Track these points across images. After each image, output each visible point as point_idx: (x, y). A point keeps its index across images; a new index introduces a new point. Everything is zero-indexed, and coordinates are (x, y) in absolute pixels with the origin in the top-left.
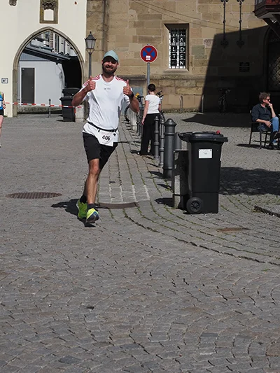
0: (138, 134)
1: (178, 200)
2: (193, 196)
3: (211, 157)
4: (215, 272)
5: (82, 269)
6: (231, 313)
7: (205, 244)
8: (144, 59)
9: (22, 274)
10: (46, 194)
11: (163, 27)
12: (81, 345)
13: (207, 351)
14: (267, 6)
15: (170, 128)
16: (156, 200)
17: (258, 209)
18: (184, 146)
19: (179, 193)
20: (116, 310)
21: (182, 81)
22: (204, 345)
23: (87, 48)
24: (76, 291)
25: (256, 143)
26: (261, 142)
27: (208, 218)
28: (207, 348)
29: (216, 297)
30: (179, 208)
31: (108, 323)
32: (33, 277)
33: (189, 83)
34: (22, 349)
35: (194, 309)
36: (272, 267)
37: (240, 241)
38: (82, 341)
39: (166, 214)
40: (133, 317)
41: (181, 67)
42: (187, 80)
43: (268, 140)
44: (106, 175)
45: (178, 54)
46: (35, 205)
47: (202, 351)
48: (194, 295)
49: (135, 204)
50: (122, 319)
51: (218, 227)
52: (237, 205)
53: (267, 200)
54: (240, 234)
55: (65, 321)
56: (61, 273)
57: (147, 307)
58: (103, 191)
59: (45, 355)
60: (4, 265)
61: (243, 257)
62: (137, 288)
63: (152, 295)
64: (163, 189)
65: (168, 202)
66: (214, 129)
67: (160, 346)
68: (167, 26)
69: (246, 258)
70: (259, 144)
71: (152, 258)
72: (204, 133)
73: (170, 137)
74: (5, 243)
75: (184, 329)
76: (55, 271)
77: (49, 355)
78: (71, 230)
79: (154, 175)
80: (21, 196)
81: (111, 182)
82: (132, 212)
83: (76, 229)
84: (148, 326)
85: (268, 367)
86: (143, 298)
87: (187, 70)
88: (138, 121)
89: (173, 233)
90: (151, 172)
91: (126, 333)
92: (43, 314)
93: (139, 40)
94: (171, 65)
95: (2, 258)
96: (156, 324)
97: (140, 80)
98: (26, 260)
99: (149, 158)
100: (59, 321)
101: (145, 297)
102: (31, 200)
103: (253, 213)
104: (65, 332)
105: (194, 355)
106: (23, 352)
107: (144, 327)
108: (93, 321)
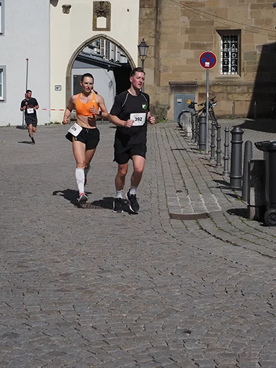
0: (194, 140)
1: (253, 210)
2: (271, 208)
5: (169, 287)
8: (203, 65)
9: (108, 293)
11: (214, 33)
15: (238, 136)
16: (228, 211)
19: (254, 205)
20: (216, 335)
21: (234, 87)
23: (140, 55)
24: (169, 312)
30: (254, 220)
31: (212, 350)
32: (119, 296)
33: (241, 89)
39: (242, 226)
40: (236, 343)
41: (233, 73)
42: (239, 86)
44: (172, 184)
45: (230, 60)
46: (106, 216)
49: (206, 216)
50: (224, 345)
55: (164, 348)
56: (149, 291)
57: (248, 331)
58: (171, 200)
60: (88, 282)
62: (232, 309)
63: (250, 317)
64: (233, 199)
68: (219, 32)
71: (240, 275)
73: (237, 145)
74: (83, 257)
76: (141, 289)
78: (148, 243)
79: (220, 185)
81: (177, 191)
82: (205, 223)
83: (152, 242)
84: (255, 354)
86: (241, 321)
87: (238, 76)
88: (193, 128)
89: (255, 247)
90: (216, 181)
91: (233, 362)
92: (140, 339)
93: (191, 46)
94: (223, 71)
95: (84, 275)
96: (263, 353)
97: (192, 86)
98: (108, 276)
99: (210, 166)
100: (157, 347)
101: (243, 320)
102: (100, 211)
104: (167, 360)
107: (250, 355)
108: (193, 347)
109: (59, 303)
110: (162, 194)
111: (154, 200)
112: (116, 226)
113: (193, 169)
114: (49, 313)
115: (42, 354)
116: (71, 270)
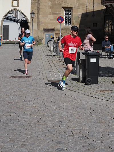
0: (54, 52)
1: (81, 79)
2: (88, 77)
3: (95, 62)
4: (105, 108)
5: (51, 107)
7: (97, 97)
9: (28, 109)
10: (25, 76)
12: (62, 137)
14: (107, 1)
16: (71, 79)
17: (113, 82)
19: (81, 76)
20: (71, 123)
23: (31, 17)
24: (53, 115)
25: (103, 56)
26: (106, 56)
27: (95, 86)
28: (112, 138)
29: (109, 118)
30: (81, 82)
31: (70, 128)
32: (33, 110)
34: (39, 138)
35: (102, 122)
37: (110, 95)
38: (62, 135)
39: (77, 85)
40: (79, 126)
41: (69, 25)
43: (108, 55)
44: (47, 69)
45: (68, 20)
46: (23, 81)
47: (111, 139)
48: (100, 117)
50: (74, 126)
51: (100, 90)
52: (104, 81)
54: (110, 93)
55: (52, 127)
56: (44, 108)
57: (83, 121)
58: (48, 75)
59: (49, 141)
60: (20, 105)
61: (113, 102)
62: (76, 114)
63: (83, 117)
65: (77, 80)
67: (94, 137)
70: (105, 56)
71: (78, 102)
75: (101, 130)
76: (41, 107)
77: (51, 141)
78: (41, 91)
80: (15, 77)
81: (50, 72)
83: (43, 91)
84: (86, 129)
86: (80, 118)
88: (54, 47)
89: (83, 92)
90: (65, 68)
91: (78, 132)
92: (43, 124)
93: (52, 14)
94: (65, 24)
95: (18, 102)
96: (89, 129)
97: (52, 30)
98: (27, 103)
99: (62, 62)
100: (50, 127)
101: (80, 117)
102: (20, 79)
103: (112, 84)
104: (54, 131)
105: (108, 140)
106: (40, 139)
107: (85, 129)
108: (63, 127)
109: (10, 113)
110: (44, 73)
111: (41, 75)
112: (27, 85)
113: (55, 63)
114: (7, 116)
115: (6, 130)
116: (13, 101)
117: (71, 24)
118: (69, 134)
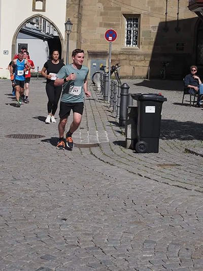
1: (129, 142)
3: (154, 112)
4: (155, 196)
5: (58, 191)
6: (166, 226)
7: (148, 175)
8: (108, 39)
9: (15, 194)
10: (34, 135)
11: (121, 16)
12: (57, 246)
13: (149, 254)
14: (198, 3)
15: (125, 90)
16: (114, 142)
17: (187, 151)
18: (135, 103)
19: (130, 138)
20: (83, 222)
21: (135, 56)
22: (146, 249)
23: (66, 30)
24: (54, 207)
27: (151, 156)
28: (148, 252)
29: (155, 214)
30: (130, 148)
31: (78, 231)
32: (23, 196)
33: (139, 57)
34: (14, 248)
35: (140, 222)
36: (197, 193)
37: (174, 174)
38: (57, 244)
39: (120, 153)
40: (95, 227)
41: (134, 46)
42: (138, 55)
45: (132, 36)
46: (26, 143)
47: (145, 253)
48: (140, 212)
49: (98, 145)
50: (86, 228)
51: (158, 163)
52: (172, 147)
53: (194, 144)
54: (174, 169)
55: (47, 229)
56: (43, 193)
57: (105, 220)
58: (75, 135)
59: (30, 253)
61: (175, 186)
62: (98, 206)
63: (109, 211)
64: (119, 134)
65: (123, 144)
66: (157, 92)
67: (114, 249)
68: (125, 15)
69: (178, 186)
71: (110, 185)
72: (150, 94)
73: (124, 96)
74: (3, 170)
75: (132, 237)
76: (39, 192)
77: (33, 253)
78: (52, 162)
79: (112, 124)
80: (15, 136)
81: (81, 128)
82: (95, 150)
83: (54, 162)
84: (106, 234)
85: (193, 266)
86: (102, 213)
87: (138, 48)
88: (101, 84)
89: (125, 167)
90: (110, 122)
91: (89, 239)
92: (30, 223)
93: (104, 25)
94: (127, 44)
96: (112, 233)
97: (104, 54)
98: (18, 183)
99: (109, 111)
100: (41, 228)
101: (104, 213)
102: (23, 140)
103: (184, 154)
104: (46, 237)
105: (139, 257)
106: (14, 250)
107: (103, 235)
108: (65, 229)
112: (31, 151)
117: (136, 44)
118: (72, 242)
